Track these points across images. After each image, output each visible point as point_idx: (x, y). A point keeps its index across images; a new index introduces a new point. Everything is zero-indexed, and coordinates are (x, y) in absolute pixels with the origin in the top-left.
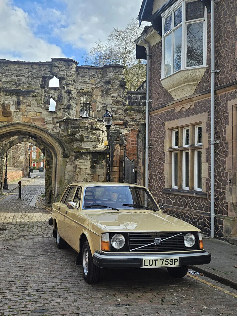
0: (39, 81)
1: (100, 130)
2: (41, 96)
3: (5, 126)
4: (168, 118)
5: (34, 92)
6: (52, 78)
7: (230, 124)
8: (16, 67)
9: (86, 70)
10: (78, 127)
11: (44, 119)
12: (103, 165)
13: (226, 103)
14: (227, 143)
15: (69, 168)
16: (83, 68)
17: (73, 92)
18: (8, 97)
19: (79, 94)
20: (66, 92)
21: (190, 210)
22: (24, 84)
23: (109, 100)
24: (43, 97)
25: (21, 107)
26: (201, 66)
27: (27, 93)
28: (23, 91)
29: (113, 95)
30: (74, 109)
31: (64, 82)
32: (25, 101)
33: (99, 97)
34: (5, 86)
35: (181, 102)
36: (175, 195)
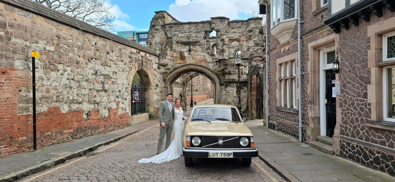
0: (202, 35)
1: (242, 65)
2: (204, 44)
3: (182, 66)
4: (278, 56)
5: (200, 42)
6: (212, 31)
7: (310, 60)
8: (188, 26)
9: (235, 24)
10: (227, 65)
11: (206, 60)
12: (245, 90)
13: (307, 45)
14: (308, 74)
15: (224, 92)
16: (233, 22)
17: (225, 40)
18: (183, 46)
19: (231, 41)
20: (221, 40)
21: (290, 122)
22: (193, 37)
23: (251, 43)
24: (206, 46)
25: (191, 53)
26: (293, 19)
27: (195, 43)
28: (192, 42)
29: (254, 39)
30: (227, 52)
31: (219, 33)
32: (194, 48)
33: (245, 42)
34: (181, 40)
35: (284, 45)
36: (283, 111)
